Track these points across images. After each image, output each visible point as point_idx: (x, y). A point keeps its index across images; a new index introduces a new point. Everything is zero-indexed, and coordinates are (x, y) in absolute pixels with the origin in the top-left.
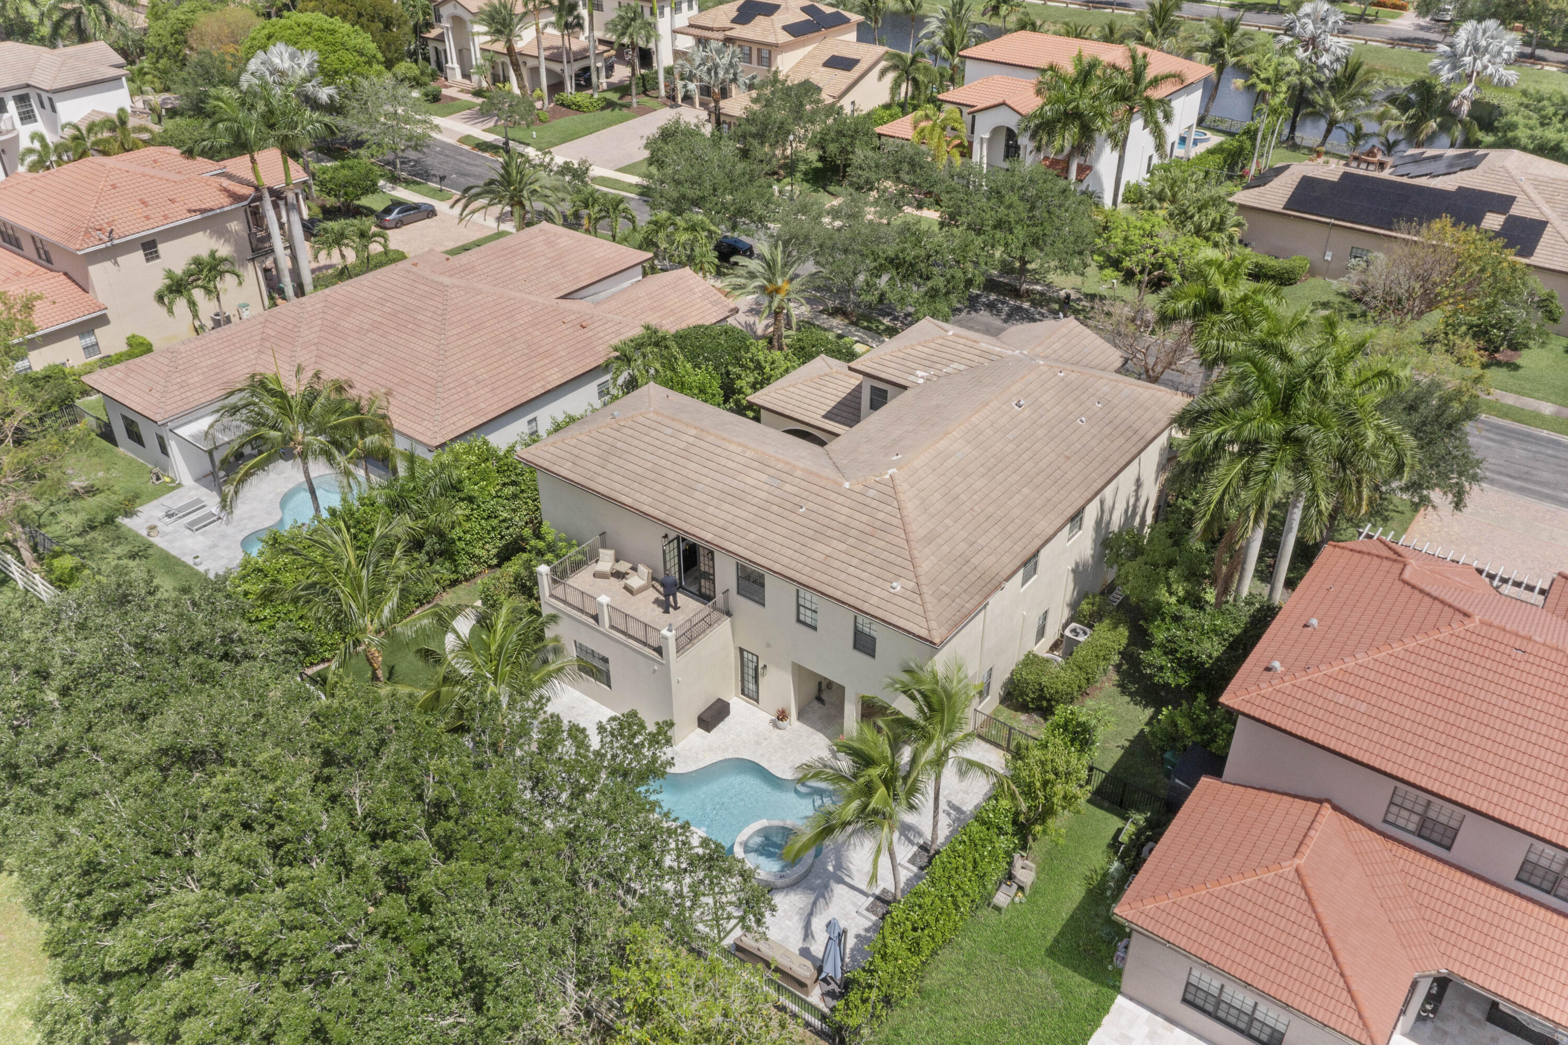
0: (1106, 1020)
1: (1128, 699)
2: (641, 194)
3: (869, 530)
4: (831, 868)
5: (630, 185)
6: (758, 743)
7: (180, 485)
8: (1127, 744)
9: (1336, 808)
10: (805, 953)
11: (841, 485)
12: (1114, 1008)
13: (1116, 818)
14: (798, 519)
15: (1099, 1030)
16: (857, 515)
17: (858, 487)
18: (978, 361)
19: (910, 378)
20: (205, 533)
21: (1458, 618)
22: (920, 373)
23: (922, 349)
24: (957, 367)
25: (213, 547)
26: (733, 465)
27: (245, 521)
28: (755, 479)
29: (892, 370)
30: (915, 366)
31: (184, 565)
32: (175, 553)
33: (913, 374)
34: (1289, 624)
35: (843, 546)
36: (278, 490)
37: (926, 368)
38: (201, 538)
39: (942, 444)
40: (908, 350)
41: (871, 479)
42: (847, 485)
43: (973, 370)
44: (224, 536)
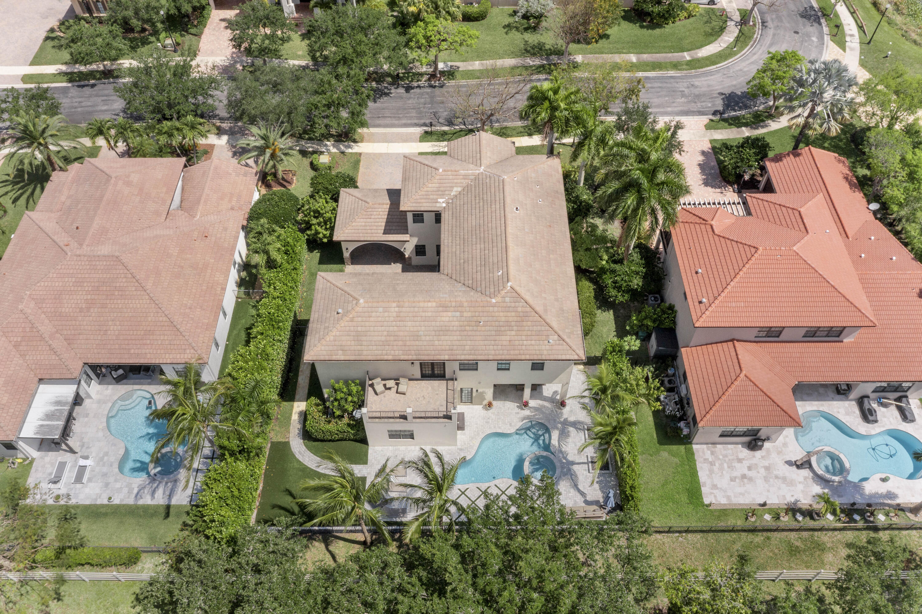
0: (696, 458)
1: (600, 311)
2: (70, 81)
3: (519, 319)
4: (564, 461)
5: (54, 75)
6: (488, 422)
7: (33, 461)
8: (616, 334)
9: (738, 341)
10: (587, 502)
11: (490, 302)
12: (694, 451)
14: (483, 329)
15: (697, 463)
16: (509, 314)
17: (499, 299)
18: (465, 182)
19: (438, 205)
20: (90, 480)
21: (753, 250)
22: (441, 200)
23: (432, 186)
24: (457, 190)
25: (107, 485)
26: (430, 314)
27: (106, 458)
28: (446, 317)
29: (425, 204)
30: (435, 197)
31: (103, 506)
32: (87, 502)
33: (437, 202)
34: (689, 274)
35: (513, 333)
36: (101, 427)
37: (442, 196)
38: (91, 485)
39: (512, 254)
40: (426, 189)
41: (503, 293)
42: (494, 301)
43: (467, 189)
44: (105, 475)
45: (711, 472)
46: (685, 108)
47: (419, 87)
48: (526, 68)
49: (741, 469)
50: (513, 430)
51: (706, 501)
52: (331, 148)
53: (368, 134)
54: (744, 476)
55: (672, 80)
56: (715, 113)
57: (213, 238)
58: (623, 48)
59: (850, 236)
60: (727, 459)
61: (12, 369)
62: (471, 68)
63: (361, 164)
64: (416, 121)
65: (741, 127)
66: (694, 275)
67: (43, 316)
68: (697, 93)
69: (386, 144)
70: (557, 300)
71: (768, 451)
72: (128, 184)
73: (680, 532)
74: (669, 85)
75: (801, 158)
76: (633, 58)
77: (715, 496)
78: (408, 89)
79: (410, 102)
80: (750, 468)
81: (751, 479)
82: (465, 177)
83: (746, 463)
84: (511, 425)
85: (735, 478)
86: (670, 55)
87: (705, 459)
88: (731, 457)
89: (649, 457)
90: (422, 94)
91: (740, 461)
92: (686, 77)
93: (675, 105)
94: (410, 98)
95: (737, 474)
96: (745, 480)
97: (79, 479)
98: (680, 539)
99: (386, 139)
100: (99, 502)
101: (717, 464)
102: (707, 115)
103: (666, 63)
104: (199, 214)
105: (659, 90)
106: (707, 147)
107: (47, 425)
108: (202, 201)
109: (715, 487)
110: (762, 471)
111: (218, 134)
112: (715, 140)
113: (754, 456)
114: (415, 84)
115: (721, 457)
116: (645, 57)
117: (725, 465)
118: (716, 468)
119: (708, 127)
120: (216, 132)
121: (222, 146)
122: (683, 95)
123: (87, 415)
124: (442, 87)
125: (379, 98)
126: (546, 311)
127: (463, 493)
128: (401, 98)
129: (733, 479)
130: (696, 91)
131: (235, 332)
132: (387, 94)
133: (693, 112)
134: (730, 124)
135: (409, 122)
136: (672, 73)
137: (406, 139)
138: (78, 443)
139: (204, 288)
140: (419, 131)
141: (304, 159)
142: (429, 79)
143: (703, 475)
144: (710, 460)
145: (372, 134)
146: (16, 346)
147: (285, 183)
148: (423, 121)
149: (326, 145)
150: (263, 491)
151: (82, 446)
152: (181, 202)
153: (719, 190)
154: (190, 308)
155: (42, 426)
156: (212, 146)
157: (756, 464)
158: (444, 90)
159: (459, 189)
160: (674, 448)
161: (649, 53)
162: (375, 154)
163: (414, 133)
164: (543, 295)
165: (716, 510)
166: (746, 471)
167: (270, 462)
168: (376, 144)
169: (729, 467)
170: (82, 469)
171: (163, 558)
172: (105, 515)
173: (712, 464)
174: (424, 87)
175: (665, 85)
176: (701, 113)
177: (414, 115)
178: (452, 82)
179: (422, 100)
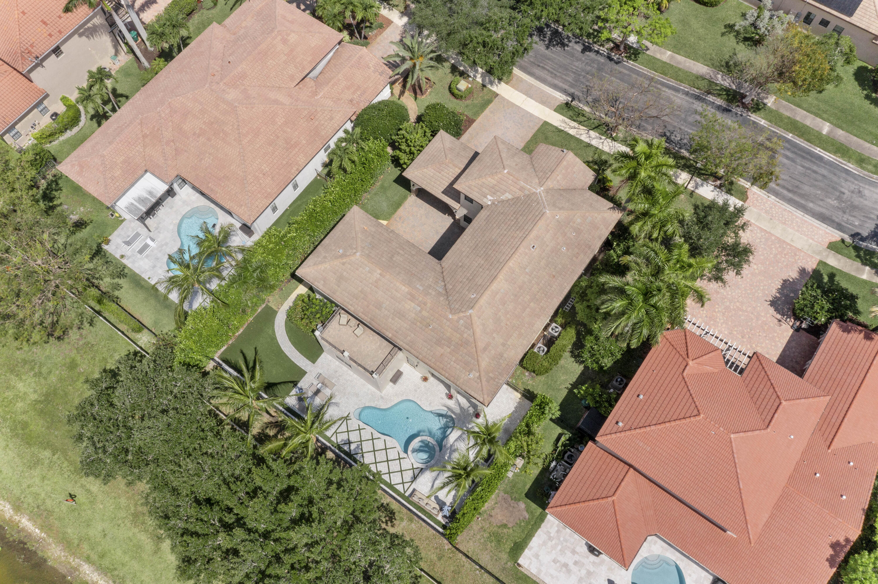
0: (543, 525)
1: (573, 359)
3: (460, 342)
4: (446, 458)
7: (124, 220)
8: (570, 386)
9: (635, 469)
10: (436, 498)
11: (448, 315)
12: (546, 520)
13: (559, 428)
14: (429, 332)
15: (540, 530)
16: (455, 334)
17: (455, 317)
18: (519, 193)
19: (485, 200)
20: (147, 256)
21: (696, 412)
22: (489, 197)
23: (491, 181)
24: (508, 196)
25: (154, 267)
26: (399, 295)
27: (165, 247)
28: (409, 306)
29: (475, 193)
30: (487, 191)
31: (144, 280)
32: (137, 271)
33: (486, 197)
34: (632, 393)
35: (449, 350)
36: (174, 222)
37: (493, 194)
38: (146, 260)
39: (494, 286)
40: (484, 180)
41: (462, 315)
42: (450, 316)
43: (516, 200)
44: (157, 259)
45: (544, 543)
46: (827, 213)
47: (597, 52)
48: (711, 83)
49: (568, 558)
50: (428, 409)
51: (521, 561)
52: (479, 76)
53: (518, 77)
54: (566, 565)
55: (844, 175)
56: (854, 236)
57: (317, 123)
58: (825, 112)
59: (832, 447)
60: (565, 544)
61: (133, 153)
62: (658, 56)
63: (490, 106)
64: (566, 87)
65: (865, 264)
66: (635, 396)
67: (170, 123)
68: (856, 203)
69: (525, 97)
70: (504, 345)
71: (603, 561)
72: (285, 41)
73: (481, 567)
74: (835, 179)
75: (868, 343)
76: (826, 128)
77: (531, 563)
78: (587, 49)
79: (577, 64)
80: (576, 563)
81: (569, 571)
82: (522, 189)
83: (577, 558)
84: (430, 404)
85: (558, 561)
86: (868, 145)
87: (548, 532)
88: (568, 544)
89: (510, 499)
90: (593, 61)
91: (574, 552)
92: (863, 179)
93: (821, 203)
94: (580, 60)
95: (562, 559)
96: (564, 569)
97: (141, 251)
98: (478, 572)
99: (528, 92)
100: (143, 276)
101: (554, 542)
102: (844, 232)
103: (855, 152)
104: (321, 94)
105: (820, 178)
106: (811, 266)
107: (136, 206)
108: (330, 84)
109: (537, 556)
110: (584, 572)
111: (402, 13)
112: (825, 264)
113: (588, 557)
114: (596, 47)
115: (562, 539)
116: (840, 134)
117: (559, 547)
118: (550, 544)
119: (832, 247)
120: (402, 9)
121: (397, 27)
122: (839, 199)
123: (171, 208)
124: (617, 63)
125: (554, 46)
126: (485, 349)
127: (359, 429)
128: (573, 55)
129: (555, 561)
130: (857, 200)
131: (299, 202)
132: (563, 45)
133: (833, 221)
134: (858, 256)
135: (561, 84)
136: (851, 167)
137: (544, 101)
138: (155, 225)
139: (285, 162)
140: (562, 98)
141: (451, 75)
142: (612, 49)
143: (535, 542)
144: (552, 535)
145: (521, 80)
146: (145, 136)
147: (418, 91)
148: (572, 90)
149: (477, 71)
150: (240, 335)
151: (157, 229)
152: (321, 73)
153: (779, 316)
154: (264, 174)
155: (132, 204)
156: (389, 22)
157: (584, 564)
158: (617, 67)
159: (510, 197)
160: (534, 506)
161: (847, 131)
162: (508, 102)
163: (556, 99)
164: (494, 335)
165: (521, 572)
166: (571, 564)
167: (257, 318)
168: (517, 92)
169: (560, 550)
170: (146, 246)
171: (154, 341)
172: (142, 287)
173: (550, 538)
174: (601, 54)
175: (831, 176)
176: (839, 227)
177: (570, 79)
178: (631, 63)
179: (589, 68)
